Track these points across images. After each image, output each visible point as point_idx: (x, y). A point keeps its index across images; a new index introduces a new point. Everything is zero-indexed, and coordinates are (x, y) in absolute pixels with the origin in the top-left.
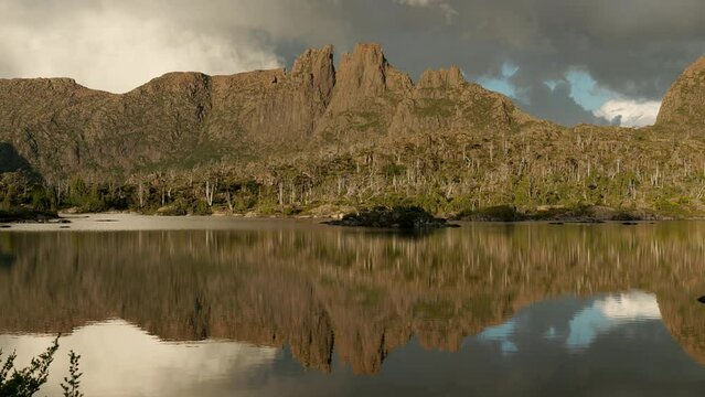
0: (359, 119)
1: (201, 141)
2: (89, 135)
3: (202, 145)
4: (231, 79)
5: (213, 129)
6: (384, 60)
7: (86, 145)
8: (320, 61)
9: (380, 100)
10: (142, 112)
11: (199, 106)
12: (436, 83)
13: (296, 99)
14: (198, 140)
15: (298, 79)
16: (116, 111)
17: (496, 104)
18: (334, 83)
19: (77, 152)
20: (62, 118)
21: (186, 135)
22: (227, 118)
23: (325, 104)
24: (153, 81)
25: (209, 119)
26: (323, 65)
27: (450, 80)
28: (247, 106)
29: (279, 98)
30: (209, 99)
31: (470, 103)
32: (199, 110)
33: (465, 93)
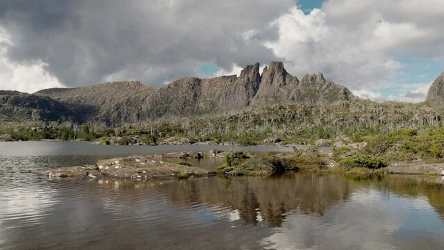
0: (271, 99)
1: (195, 110)
2: (144, 108)
4: (211, 81)
5: (201, 105)
6: (284, 71)
7: (142, 112)
8: (253, 70)
9: (282, 90)
10: (168, 97)
12: (310, 78)
13: (240, 89)
15: (242, 80)
16: (157, 96)
17: (340, 92)
18: (260, 81)
19: (138, 115)
20: (132, 99)
21: (188, 107)
22: (208, 99)
23: (255, 93)
24: (174, 82)
25: (199, 100)
26: (254, 73)
27: (317, 80)
28: (218, 93)
29: (233, 89)
30: (200, 90)
31: (327, 91)
32: (195, 95)
33: (325, 86)
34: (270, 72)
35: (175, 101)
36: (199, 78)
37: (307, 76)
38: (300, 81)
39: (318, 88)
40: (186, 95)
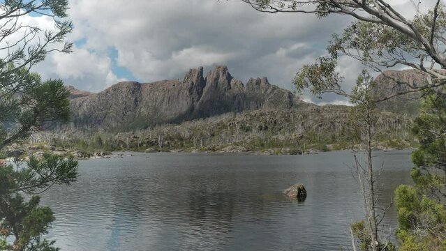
0: (217, 103)
1: (137, 116)
2: (81, 114)
3: (137, 118)
4: (152, 85)
5: (143, 110)
6: (229, 75)
7: (79, 119)
8: (196, 75)
10: (107, 102)
11: (136, 99)
12: (254, 82)
13: (184, 94)
14: (135, 116)
15: (186, 84)
16: (95, 102)
17: (285, 95)
18: (204, 86)
21: (129, 113)
22: (150, 104)
23: (200, 96)
24: (112, 86)
25: (141, 105)
26: (198, 77)
27: (262, 84)
28: (160, 98)
29: (176, 93)
30: (141, 95)
31: (272, 95)
32: (136, 100)
33: (269, 90)
34: (214, 77)
35: (115, 106)
36: (139, 82)
37: (252, 80)
38: (245, 85)
39: (263, 92)
40: (126, 100)
